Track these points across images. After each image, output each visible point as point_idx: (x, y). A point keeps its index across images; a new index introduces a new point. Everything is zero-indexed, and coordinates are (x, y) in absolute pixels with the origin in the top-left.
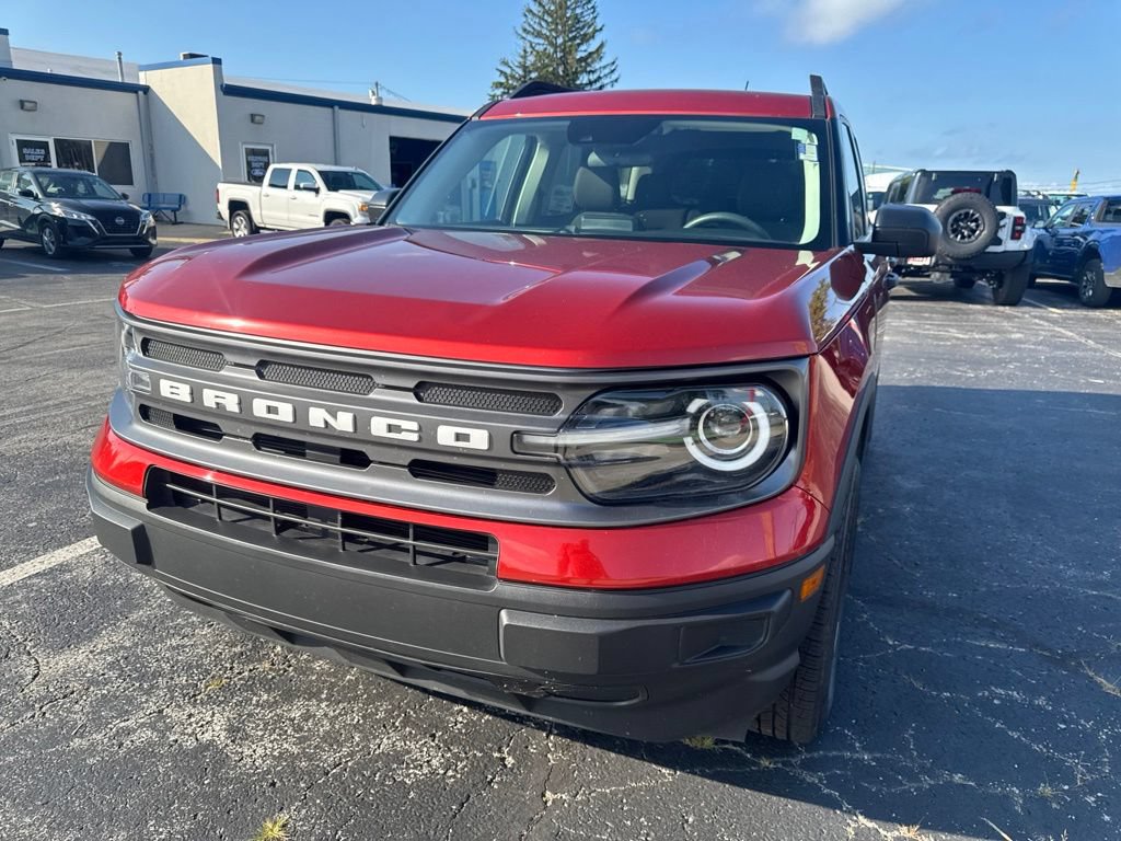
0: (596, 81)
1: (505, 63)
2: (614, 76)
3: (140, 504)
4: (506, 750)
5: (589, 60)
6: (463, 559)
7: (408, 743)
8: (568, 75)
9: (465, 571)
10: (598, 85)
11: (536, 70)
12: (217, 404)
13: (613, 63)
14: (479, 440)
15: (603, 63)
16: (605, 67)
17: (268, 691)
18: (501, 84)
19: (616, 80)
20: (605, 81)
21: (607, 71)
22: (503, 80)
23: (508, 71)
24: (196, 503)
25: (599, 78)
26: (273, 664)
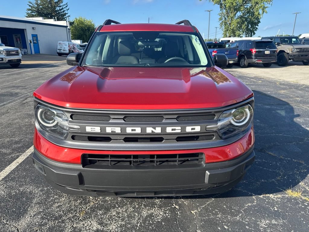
0: (62, 9)
1: (31, 3)
2: (67, 8)
3: (80, 167)
4: (174, 205)
5: (59, 3)
6: (188, 160)
7: (150, 211)
8: (52, 7)
9: (191, 163)
10: (63, 10)
11: (42, 5)
12: (112, 131)
13: (67, 4)
14: (198, 129)
15: (63, 4)
16: (64, 5)
17: (100, 210)
18: (30, 9)
19: (68, 9)
20: (65, 9)
21: (65, 6)
22: (30, 8)
23: (32, 5)
24: (96, 162)
25: (63, 9)
26: (94, 202)
